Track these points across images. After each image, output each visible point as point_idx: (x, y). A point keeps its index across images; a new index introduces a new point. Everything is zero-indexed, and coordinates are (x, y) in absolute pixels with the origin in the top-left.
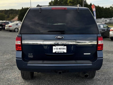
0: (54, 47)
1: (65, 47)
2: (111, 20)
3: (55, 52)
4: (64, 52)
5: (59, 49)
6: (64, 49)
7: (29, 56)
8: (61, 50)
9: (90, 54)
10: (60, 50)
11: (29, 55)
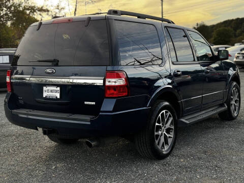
3: (46, 96)
4: (56, 97)
5: (52, 91)
6: (57, 91)
7: (20, 101)
8: (54, 94)
9: (94, 103)
10: (52, 94)
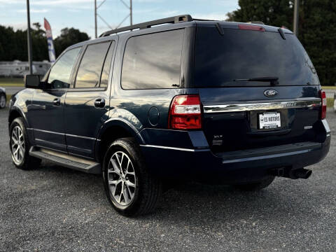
0: (261, 116)
1: (278, 115)
2: (41, 66)
3: (264, 127)
4: (277, 126)
5: (270, 119)
6: (276, 119)
8: (273, 122)
9: (311, 127)
10: (271, 123)
11: (215, 139)
